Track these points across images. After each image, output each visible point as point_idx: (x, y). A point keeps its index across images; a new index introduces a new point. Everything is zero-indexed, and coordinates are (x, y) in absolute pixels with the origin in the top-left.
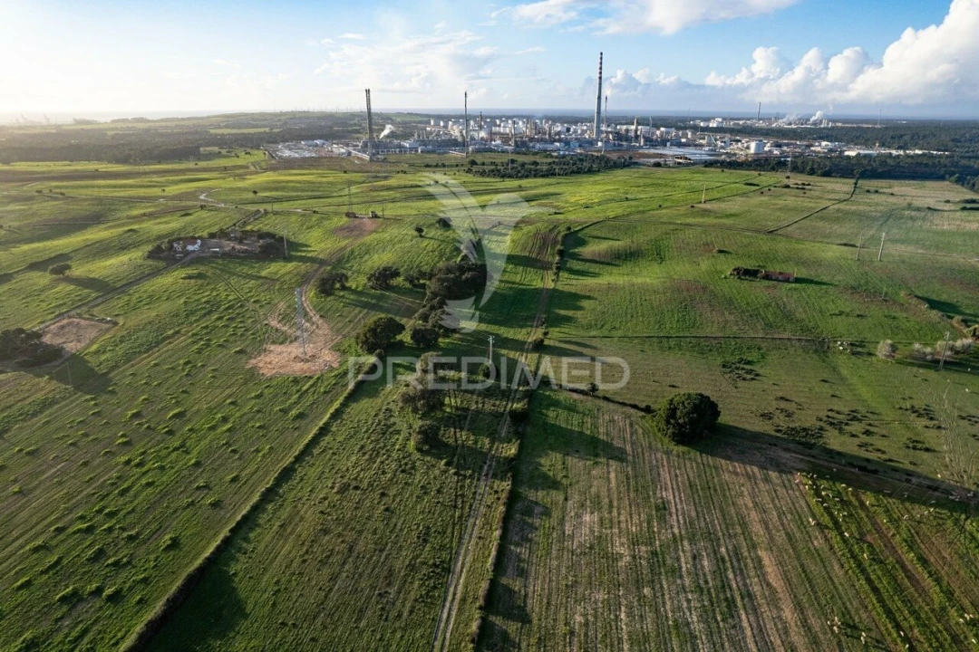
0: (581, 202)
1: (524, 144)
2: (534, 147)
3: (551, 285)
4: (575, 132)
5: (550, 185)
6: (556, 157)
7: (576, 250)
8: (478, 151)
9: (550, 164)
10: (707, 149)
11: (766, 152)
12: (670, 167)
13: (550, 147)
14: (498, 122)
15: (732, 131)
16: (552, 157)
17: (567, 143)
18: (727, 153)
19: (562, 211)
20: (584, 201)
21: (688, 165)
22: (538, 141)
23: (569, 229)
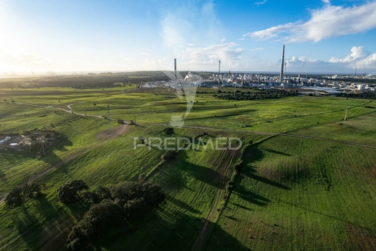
0: (266, 117)
1: (247, 84)
2: (251, 85)
3: (214, 218)
4: (272, 79)
5: (252, 104)
6: (261, 90)
7: (253, 165)
8: (226, 87)
9: (256, 93)
10: (334, 88)
11: (367, 90)
12: (317, 96)
13: (259, 85)
14: (240, 75)
15: (345, 80)
16: (259, 90)
17: (267, 84)
18: (345, 90)
19: (251, 124)
20: (268, 117)
21: (327, 95)
22: (254, 83)
23: (251, 142)
